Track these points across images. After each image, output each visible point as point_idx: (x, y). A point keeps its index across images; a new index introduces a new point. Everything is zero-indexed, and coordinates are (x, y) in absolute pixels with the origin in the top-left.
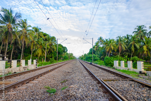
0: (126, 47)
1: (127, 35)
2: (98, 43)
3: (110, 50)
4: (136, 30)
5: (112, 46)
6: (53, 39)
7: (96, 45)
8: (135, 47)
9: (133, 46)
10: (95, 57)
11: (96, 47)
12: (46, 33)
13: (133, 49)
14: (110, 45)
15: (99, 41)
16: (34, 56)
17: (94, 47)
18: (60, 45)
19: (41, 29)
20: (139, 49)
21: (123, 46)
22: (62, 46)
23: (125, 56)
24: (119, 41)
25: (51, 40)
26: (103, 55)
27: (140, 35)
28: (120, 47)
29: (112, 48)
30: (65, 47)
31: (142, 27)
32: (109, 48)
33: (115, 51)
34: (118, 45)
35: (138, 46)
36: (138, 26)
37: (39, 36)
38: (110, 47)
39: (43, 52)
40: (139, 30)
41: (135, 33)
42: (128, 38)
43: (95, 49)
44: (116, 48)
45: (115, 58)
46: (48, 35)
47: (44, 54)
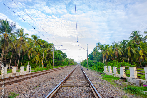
0: (123, 52)
1: (124, 41)
2: (96, 48)
3: (106, 55)
4: (132, 35)
5: (108, 51)
6: (51, 46)
7: (94, 51)
8: (131, 52)
9: (129, 51)
10: (91, 62)
11: (94, 52)
12: (44, 41)
13: (129, 54)
14: (106, 50)
15: (97, 47)
16: (32, 62)
17: (92, 53)
18: (59, 51)
19: (39, 37)
20: (135, 54)
21: (119, 51)
22: (62, 53)
23: (122, 60)
24: (115, 46)
25: (48, 47)
26: (100, 60)
27: (136, 40)
28: (116, 52)
29: (108, 53)
30: (65, 53)
31: (137, 32)
32: (105, 54)
33: (112, 56)
34: (114, 51)
35: (134, 51)
36: (133, 32)
37: (38, 43)
38: (106, 52)
39: (41, 58)
40: (134, 35)
41: (131, 38)
42: (125, 43)
43: (93, 55)
44: (112, 53)
45: (112, 63)
46: (46, 42)
47: (42, 60)
